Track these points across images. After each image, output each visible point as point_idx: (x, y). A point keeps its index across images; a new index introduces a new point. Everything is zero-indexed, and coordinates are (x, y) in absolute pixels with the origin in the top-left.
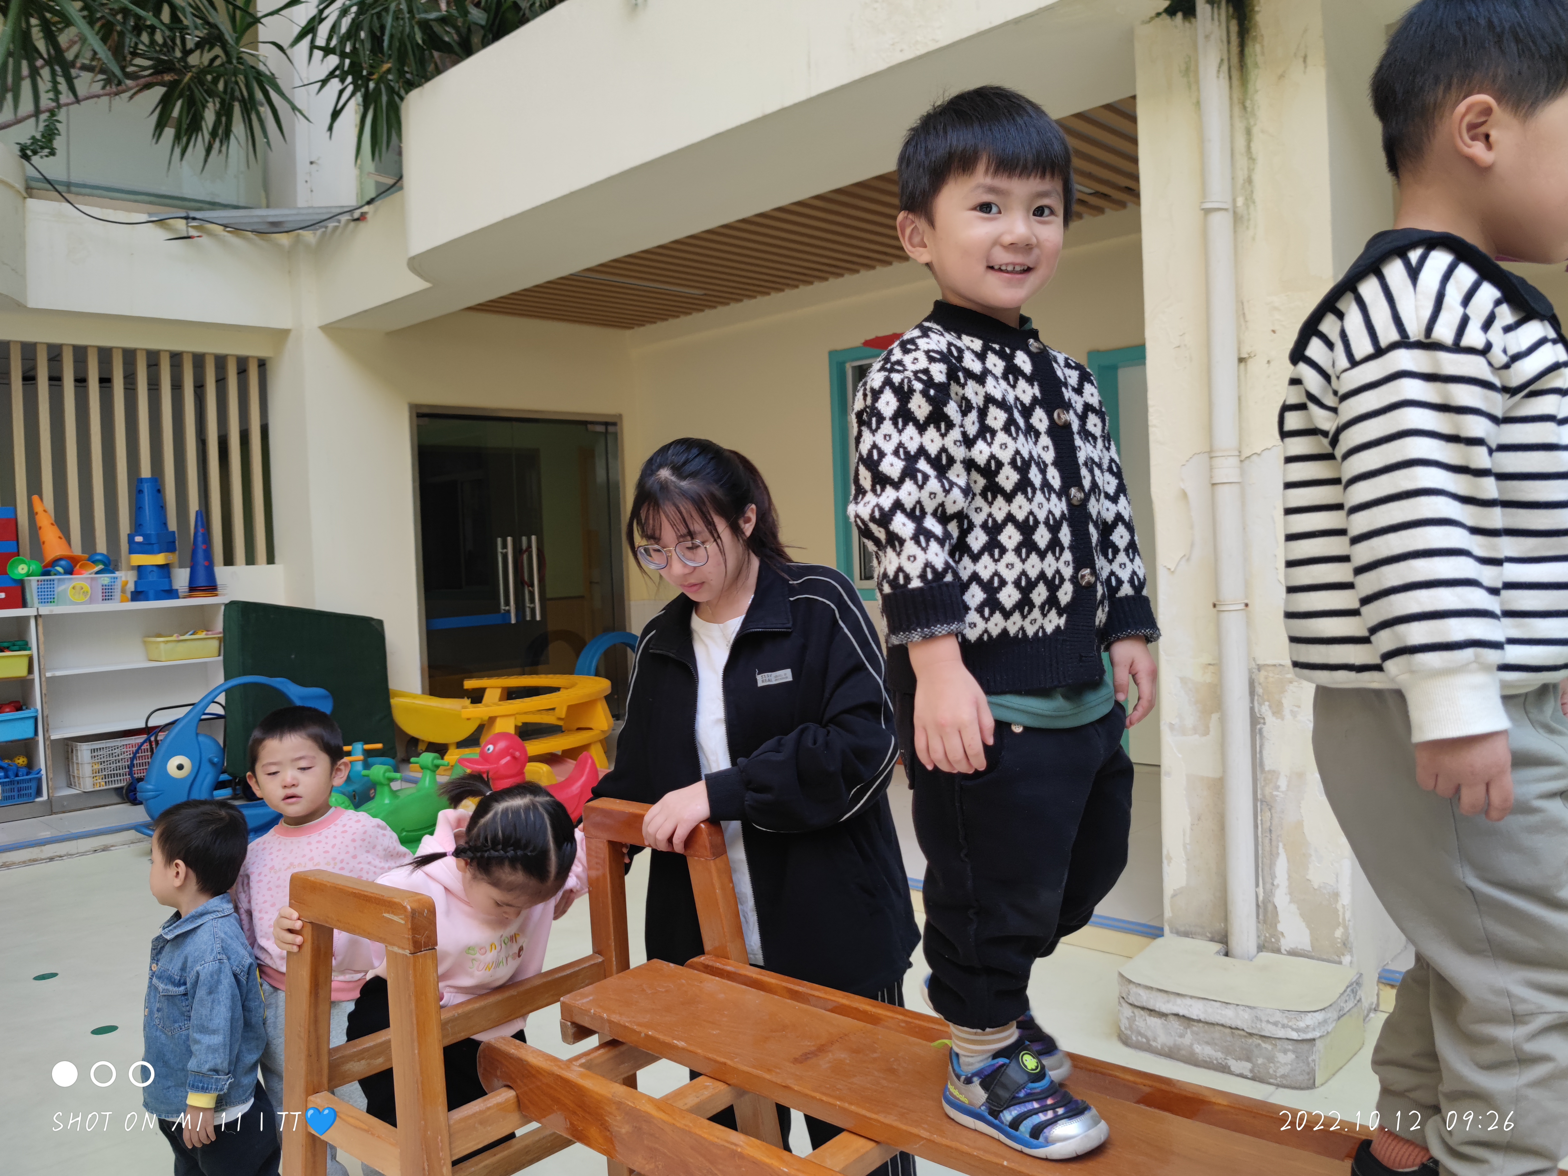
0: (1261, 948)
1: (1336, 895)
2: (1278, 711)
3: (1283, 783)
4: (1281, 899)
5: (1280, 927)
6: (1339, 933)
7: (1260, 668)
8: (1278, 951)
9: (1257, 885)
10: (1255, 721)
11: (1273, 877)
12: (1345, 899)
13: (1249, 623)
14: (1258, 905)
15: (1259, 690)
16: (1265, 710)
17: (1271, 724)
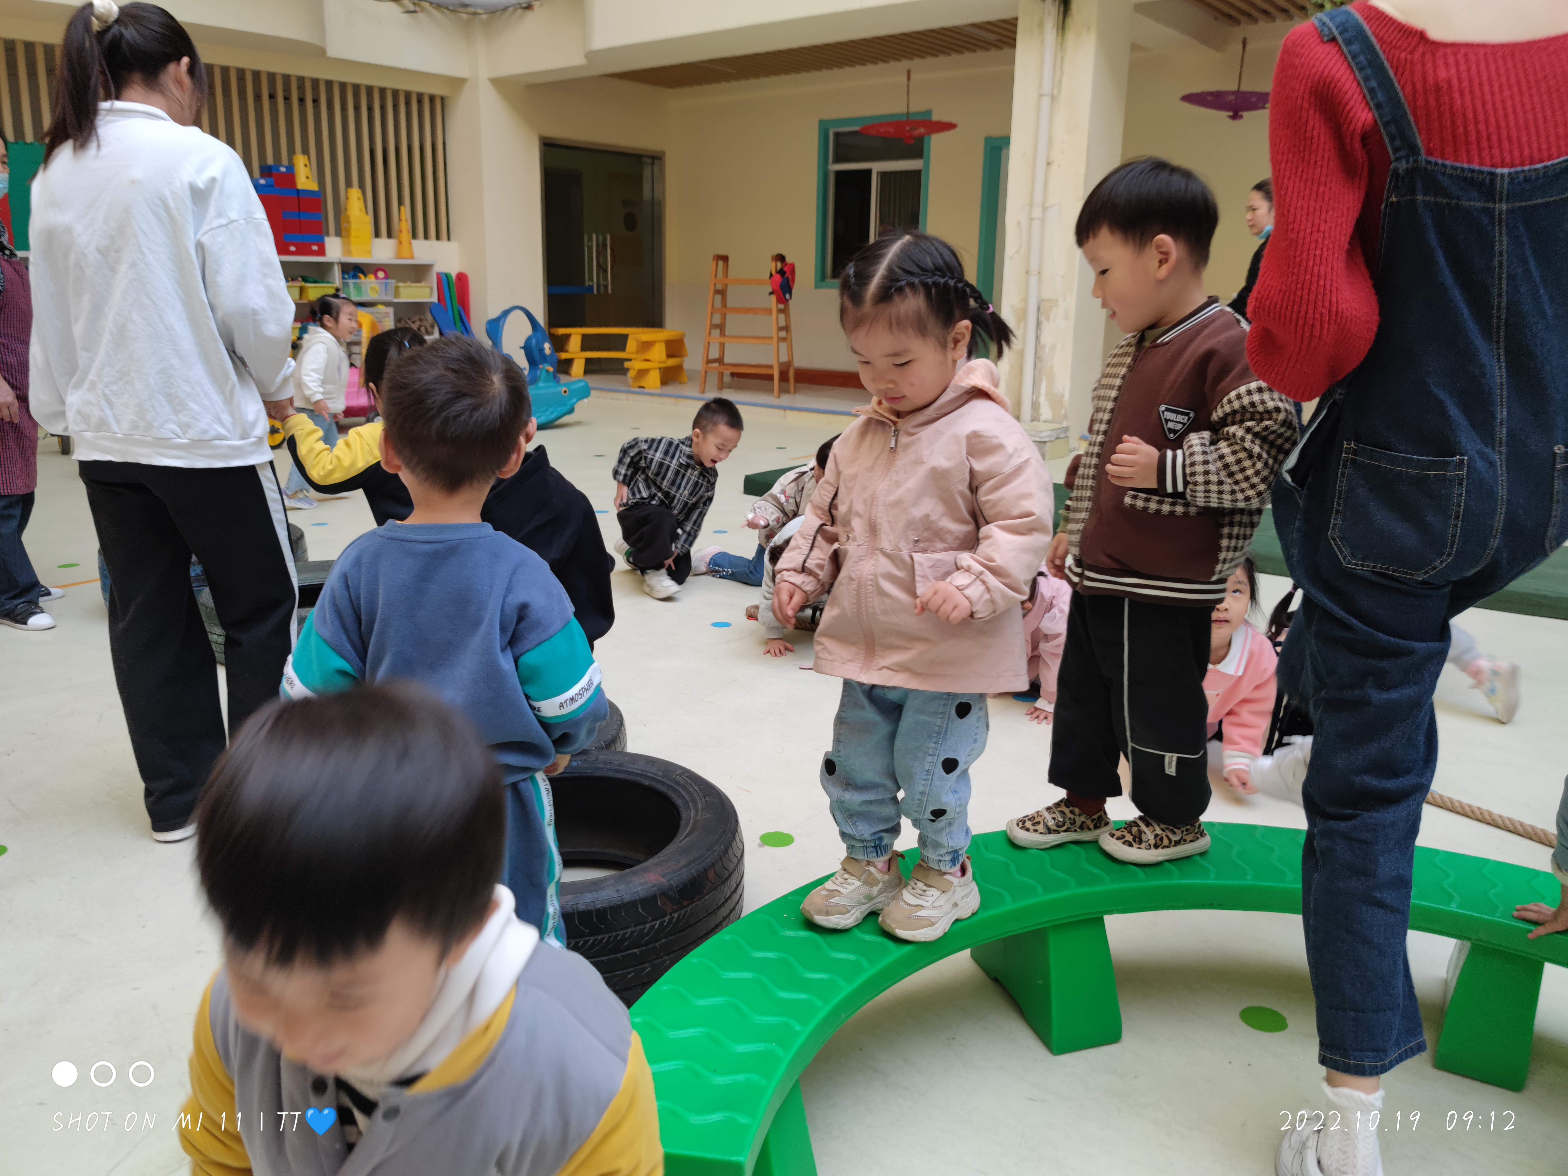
0: (1032, 421)
1: (1063, 396)
2: (1048, 319)
3: (1047, 350)
4: (1042, 400)
5: (1041, 411)
6: (1063, 411)
7: (1043, 301)
8: (1039, 421)
9: (1033, 394)
10: (1039, 324)
11: (1040, 391)
12: (1067, 397)
13: (1040, 281)
14: (1032, 403)
15: (1041, 310)
16: (1043, 319)
17: (1045, 325)
